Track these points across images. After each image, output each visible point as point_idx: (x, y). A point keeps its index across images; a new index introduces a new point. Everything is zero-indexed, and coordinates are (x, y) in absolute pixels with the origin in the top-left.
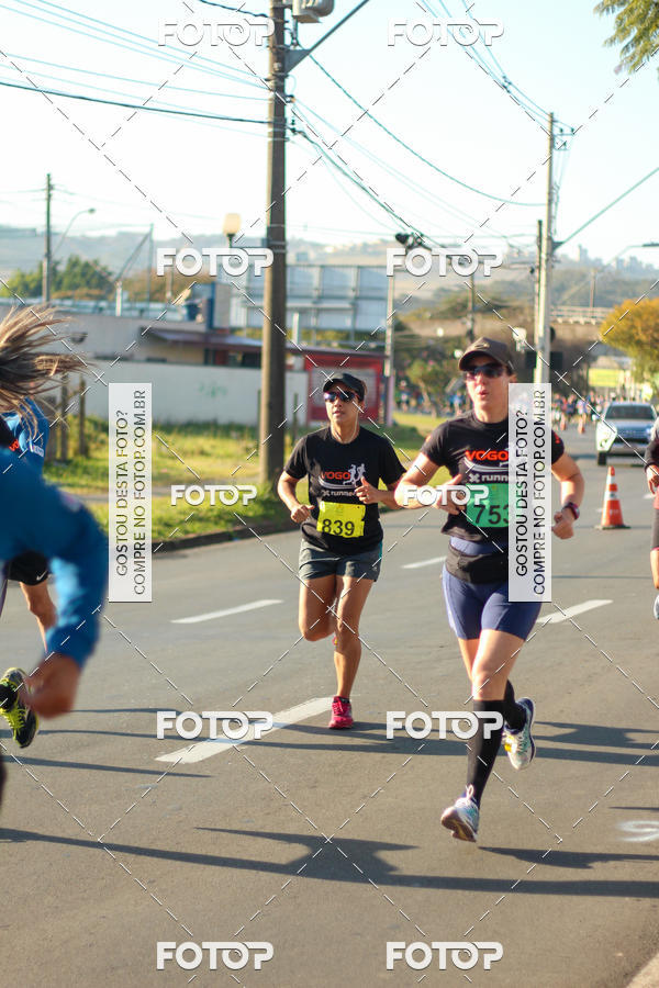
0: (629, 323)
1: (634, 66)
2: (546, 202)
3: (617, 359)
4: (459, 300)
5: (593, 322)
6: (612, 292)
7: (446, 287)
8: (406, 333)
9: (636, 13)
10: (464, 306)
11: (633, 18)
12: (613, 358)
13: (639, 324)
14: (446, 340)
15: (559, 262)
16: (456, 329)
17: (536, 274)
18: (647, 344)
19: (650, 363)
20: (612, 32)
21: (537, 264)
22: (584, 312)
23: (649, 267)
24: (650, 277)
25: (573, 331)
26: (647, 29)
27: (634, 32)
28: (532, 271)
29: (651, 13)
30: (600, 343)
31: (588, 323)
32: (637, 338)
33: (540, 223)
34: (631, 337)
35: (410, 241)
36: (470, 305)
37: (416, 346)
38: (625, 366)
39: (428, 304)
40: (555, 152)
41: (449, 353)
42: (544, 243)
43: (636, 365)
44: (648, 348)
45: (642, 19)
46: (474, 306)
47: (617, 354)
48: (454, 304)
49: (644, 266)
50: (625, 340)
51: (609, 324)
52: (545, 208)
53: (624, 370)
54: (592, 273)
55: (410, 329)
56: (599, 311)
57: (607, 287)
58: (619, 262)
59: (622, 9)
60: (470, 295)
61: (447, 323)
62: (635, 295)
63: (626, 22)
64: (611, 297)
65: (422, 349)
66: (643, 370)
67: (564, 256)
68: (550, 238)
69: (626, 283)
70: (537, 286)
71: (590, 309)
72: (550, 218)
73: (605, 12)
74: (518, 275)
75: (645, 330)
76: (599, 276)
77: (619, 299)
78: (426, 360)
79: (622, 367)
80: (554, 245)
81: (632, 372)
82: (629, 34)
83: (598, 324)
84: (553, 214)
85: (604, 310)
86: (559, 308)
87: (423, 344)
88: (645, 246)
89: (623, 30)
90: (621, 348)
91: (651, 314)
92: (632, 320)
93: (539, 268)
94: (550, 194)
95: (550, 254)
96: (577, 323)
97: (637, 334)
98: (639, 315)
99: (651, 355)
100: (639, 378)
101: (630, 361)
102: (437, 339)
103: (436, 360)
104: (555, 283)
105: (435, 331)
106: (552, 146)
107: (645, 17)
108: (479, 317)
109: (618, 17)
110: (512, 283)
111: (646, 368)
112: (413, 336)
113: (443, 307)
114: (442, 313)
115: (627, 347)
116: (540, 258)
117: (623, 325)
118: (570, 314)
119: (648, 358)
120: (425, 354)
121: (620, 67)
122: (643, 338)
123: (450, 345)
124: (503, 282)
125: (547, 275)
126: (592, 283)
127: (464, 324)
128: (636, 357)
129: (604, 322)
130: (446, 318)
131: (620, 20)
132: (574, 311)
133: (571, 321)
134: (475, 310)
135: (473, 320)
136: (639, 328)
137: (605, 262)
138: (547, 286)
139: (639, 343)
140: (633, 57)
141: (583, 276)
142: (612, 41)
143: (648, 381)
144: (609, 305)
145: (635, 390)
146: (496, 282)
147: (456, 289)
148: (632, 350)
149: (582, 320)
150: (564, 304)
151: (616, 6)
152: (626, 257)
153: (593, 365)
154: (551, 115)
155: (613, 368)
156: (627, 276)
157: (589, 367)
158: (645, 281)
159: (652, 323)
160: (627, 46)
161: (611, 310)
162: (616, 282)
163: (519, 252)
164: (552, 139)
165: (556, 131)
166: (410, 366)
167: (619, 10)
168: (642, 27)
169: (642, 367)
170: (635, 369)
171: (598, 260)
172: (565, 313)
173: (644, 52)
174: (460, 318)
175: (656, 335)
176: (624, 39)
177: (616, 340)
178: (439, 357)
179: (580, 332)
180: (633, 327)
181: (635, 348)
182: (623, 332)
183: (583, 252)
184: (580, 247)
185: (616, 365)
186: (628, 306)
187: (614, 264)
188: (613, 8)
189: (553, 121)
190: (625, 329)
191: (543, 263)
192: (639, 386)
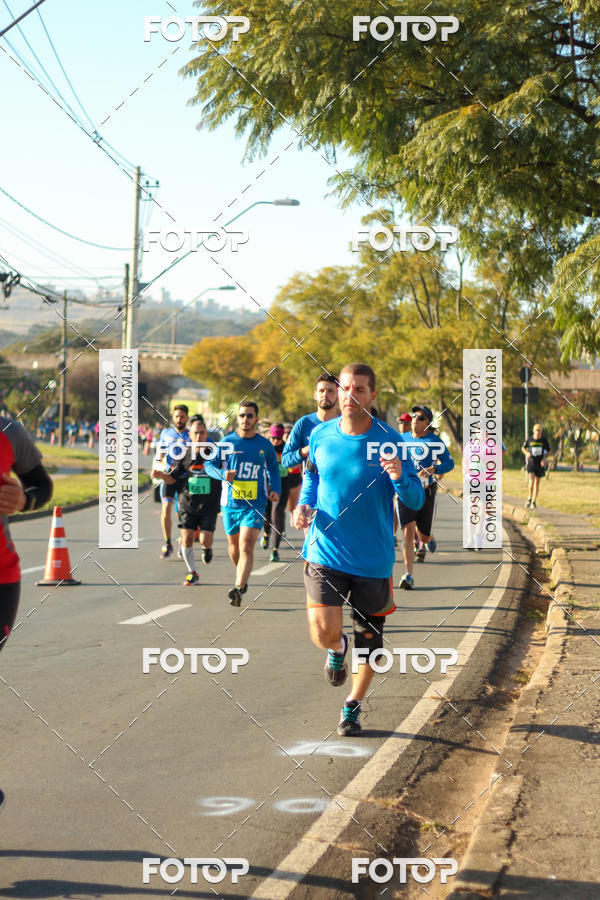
0: (208, 358)
1: (214, 124)
2: (132, 245)
3: (196, 391)
4: (53, 336)
5: (175, 357)
6: (192, 331)
7: (41, 324)
8: (4, 365)
9: (216, 76)
10: (58, 342)
11: (214, 80)
12: (193, 390)
13: (216, 360)
14: (40, 372)
15: (144, 302)
16: (50, 362)
17: (124, 310)
18: (223, 377)
19: (225, 395)
20: (194, 92)
21: (124, 303)
22: (166, 348)
23: (225, 308)
24: (226, 318)
25: (157, 366)
26: (226, 91)
27: (214, 94)
28: (120, 309)
29: (229, 77)
30: (179, 376)
31: (169, 359)
32: (214, 372)
33: (127, 266)
34: (209, 371)
35: (9, 279)
36: (63, 339)
37: (14, 377)
38: (203, 398)
39: (25, 340)
40: (141, 202)
41: (43, 384)
42: (131, 284)
43: (214, 396)
44: (224, 381)
45: (221, 81)
46: (66, 341)
47: (197, 386)
48: (47, 339)
49: (220, 308)
50: (204, 373)
51: (190, 359)
52: (132, 252)
53: (203, 401)
54: (174, 314)
55: (8, 362)
56: (180, 348)
57: (187, 327)
58: (199, 304)
59: (203, 73)
60: (63, 330)
61: (42, 356)
62: (212, 334)
63: (207, 84)
64: (191, 336)
65: (18, 381)
66: (219, 402)
67: (149, 298)
68: (136, 280)
69: (205, 323)
70: (124, 323)
71: (172, 346)
72: (137, 263)
73: (188, 75)
74: (107, 313)
75: (221, 365)
76: (180, 315)
77: (198, 337)
78: (22, 391)
79: (200, 398)
80: (140, 287)
81: (211, 404)
82: (210, 95)
83: (179, 359)
84: (139, 259)
85: (186, 346)
86: (143, 344)
87: (20, 377)
88: (222, 288)
89: (204, 92)
90: (200, 381)
91: (227, 350)
92: (210, 356)
93: (126, 305)
94: (137, 239)
95: (136, 294)
96: (159, 358)
97: (214, 368)
98: (216, 351)
99: (227, 387)
100: (216, 409)
101: (207, 393)
102: (33, 371)
103: (31, 390)
104: (140, 322)
105: (32, 364)
106: (139, 197)
107: (224, 81)
108: (71, 351)
109: (200, 80)
110: (100, 321)
111: (223, 398)
112: (10, 368)
113: (38, 342)
114: (37, 347)
115: (205, 380)
116: (127, 297)
117: (202, 360)
118: (155, 350)
119: (224, 390)
120: (21, 385)
121: (201, 124)
122: (219, 371)
123: (44, 376)
124: (92, 320)
125: (134, 314)
126: (174, 321)
127: (57, 356)
128: (213, 389)
129: (184, 357)
130: (41, 353)
131: (202, 82)
132: (157, 347)
133: (155, 356)
134: (68, 345)
135: (66, 354)
136: (216, 363)
137: (185, 304)
138: (133, 322)
139: (216, 377)
140: (213, 116)
141: (166, 316)
142: (194, 101)
143: (224, 410)
144: (189, 342)
145: (213, 419)
146: (86, 321)
147: (50, 325)
148: (209, 383)
149: (165, 356)
150: (148, 340)
151: (198, 70)
152: (204, 299)
153: (174, 396)
154: (139, 168)
155: (193, 399)
156: (206, 317)
157: (171, 398)
158: (221, 321)
159: (227, 358)
160: (207, 106)
161: (191, 347)
162: (194, 322)
163: (107, 293)
164: (139, 189)
165: (143, 183)
166: (8, 394)
167: (201, 73)
168: (222, 89)
169: (218, 397)
170: (212, 400)
171: (179, 302)
172: (149, 349)
173: (223, 111)
174: (53, 352)
175: (231, 369)
176: (205, 99)
177: (196, 373)
178: (34, 388)
179: (163, 366)
180: (210, 362)
181: (214, 382)
182: (202, 367)
183: (166, 295)
184: (163, 289)
185: (195, 396)
186: (206, 342)
187: (193, 305)
188: (195, 72)
189: (139, 175)
190: (203, 363)
191: (130, 302)
192: (216, 415)
